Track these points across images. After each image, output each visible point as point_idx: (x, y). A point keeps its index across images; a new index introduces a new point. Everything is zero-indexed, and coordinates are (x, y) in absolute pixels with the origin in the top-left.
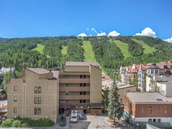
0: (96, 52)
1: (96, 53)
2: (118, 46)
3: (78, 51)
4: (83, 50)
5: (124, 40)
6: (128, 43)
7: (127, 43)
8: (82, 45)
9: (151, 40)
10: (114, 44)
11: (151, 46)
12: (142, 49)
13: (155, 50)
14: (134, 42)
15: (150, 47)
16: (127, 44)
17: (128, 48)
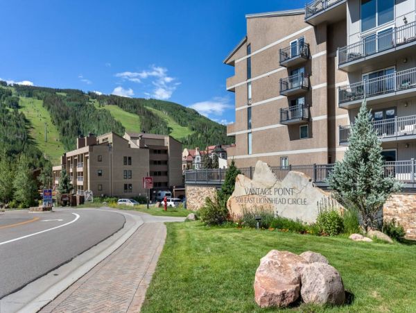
0: (64, 129)
1: (64, 132)
2: (116, 119)
3: (12, 123)
4: (27, 121)
5: (129, 105)
6: (139, 115)
7: (136, 113)
8: (19, 107)
9: (181, 111)
10: (107, 114)
11: (182, 125)
12: (167, 130)
13: (191, 133)
14: (150, 113)
15: (180, 127)
16: (137, 117)
17: (138, 124)
